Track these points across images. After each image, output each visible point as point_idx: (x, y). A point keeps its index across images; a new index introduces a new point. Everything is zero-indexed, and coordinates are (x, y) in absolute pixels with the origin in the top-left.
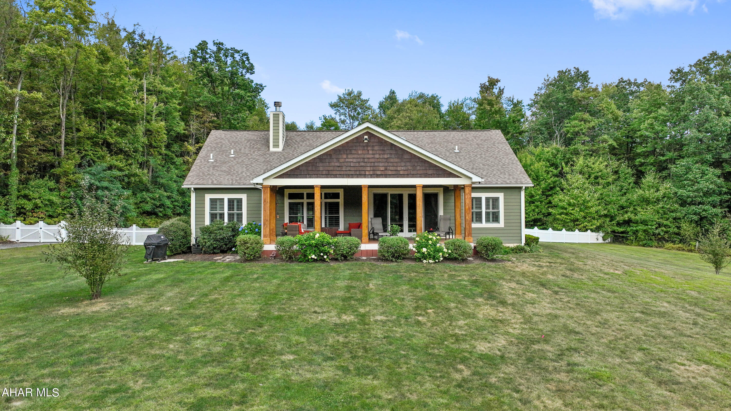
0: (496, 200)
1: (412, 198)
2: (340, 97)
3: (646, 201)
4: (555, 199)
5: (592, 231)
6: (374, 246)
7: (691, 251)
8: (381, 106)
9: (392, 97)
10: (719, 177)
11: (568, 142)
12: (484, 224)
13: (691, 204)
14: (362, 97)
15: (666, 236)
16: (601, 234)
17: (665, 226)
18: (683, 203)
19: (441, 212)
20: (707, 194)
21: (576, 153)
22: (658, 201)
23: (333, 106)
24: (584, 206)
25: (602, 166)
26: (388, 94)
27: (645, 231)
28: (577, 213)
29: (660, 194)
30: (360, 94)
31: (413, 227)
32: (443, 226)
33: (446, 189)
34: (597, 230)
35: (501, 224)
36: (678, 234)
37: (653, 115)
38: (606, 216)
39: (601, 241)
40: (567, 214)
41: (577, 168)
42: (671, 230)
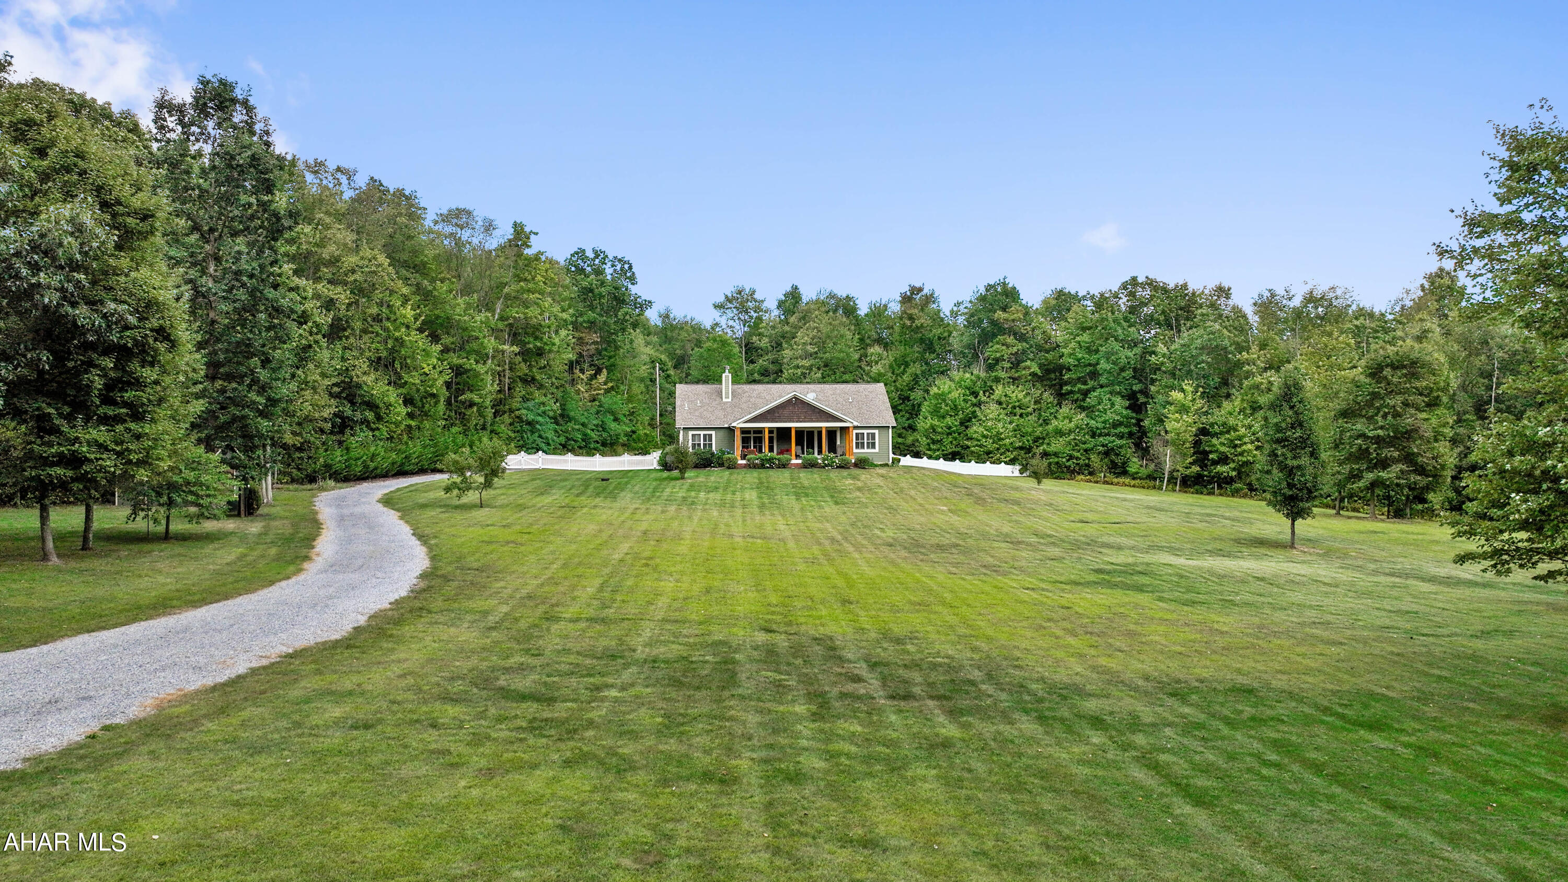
0: (874, 435)
1: (820, 433)
2: (726, 297)
3: (1060, 433)
4: (970, 431)
5: (1006, 463)
6: (799, 461)
7: (1097, 482)
8: (780, 304)
9: (794, 295)
10: (1127, 408)
11: (990, 368)
12: (866, 450)
13: (1100, 435)
14: (756, 296)
15: (1077, 468)
16: (1018, 467)
17: (1077, 458)
18: (1093, 435)
19: (838, 443)
20: (1115, 425)
21: (997, 380)
22: (1070, 432)
23: (718, 306)
24: (998, 438)
25: (1021, 396)
26: (789, 289)
27: (1057, 463)
28: (989, 444)
29: (1072, 425)
30: (753, 292)
31: (820, 452)
32: (839, 451)
33: (842, 429)
34: (1012, 462)
35: (877, 450)
36: (1088, 465)
37: (1078, 339)
38: (1021, 448)
39: (1017, 473)
40: (980, 446)
41: (995, 397)
42: (1081, 462)
